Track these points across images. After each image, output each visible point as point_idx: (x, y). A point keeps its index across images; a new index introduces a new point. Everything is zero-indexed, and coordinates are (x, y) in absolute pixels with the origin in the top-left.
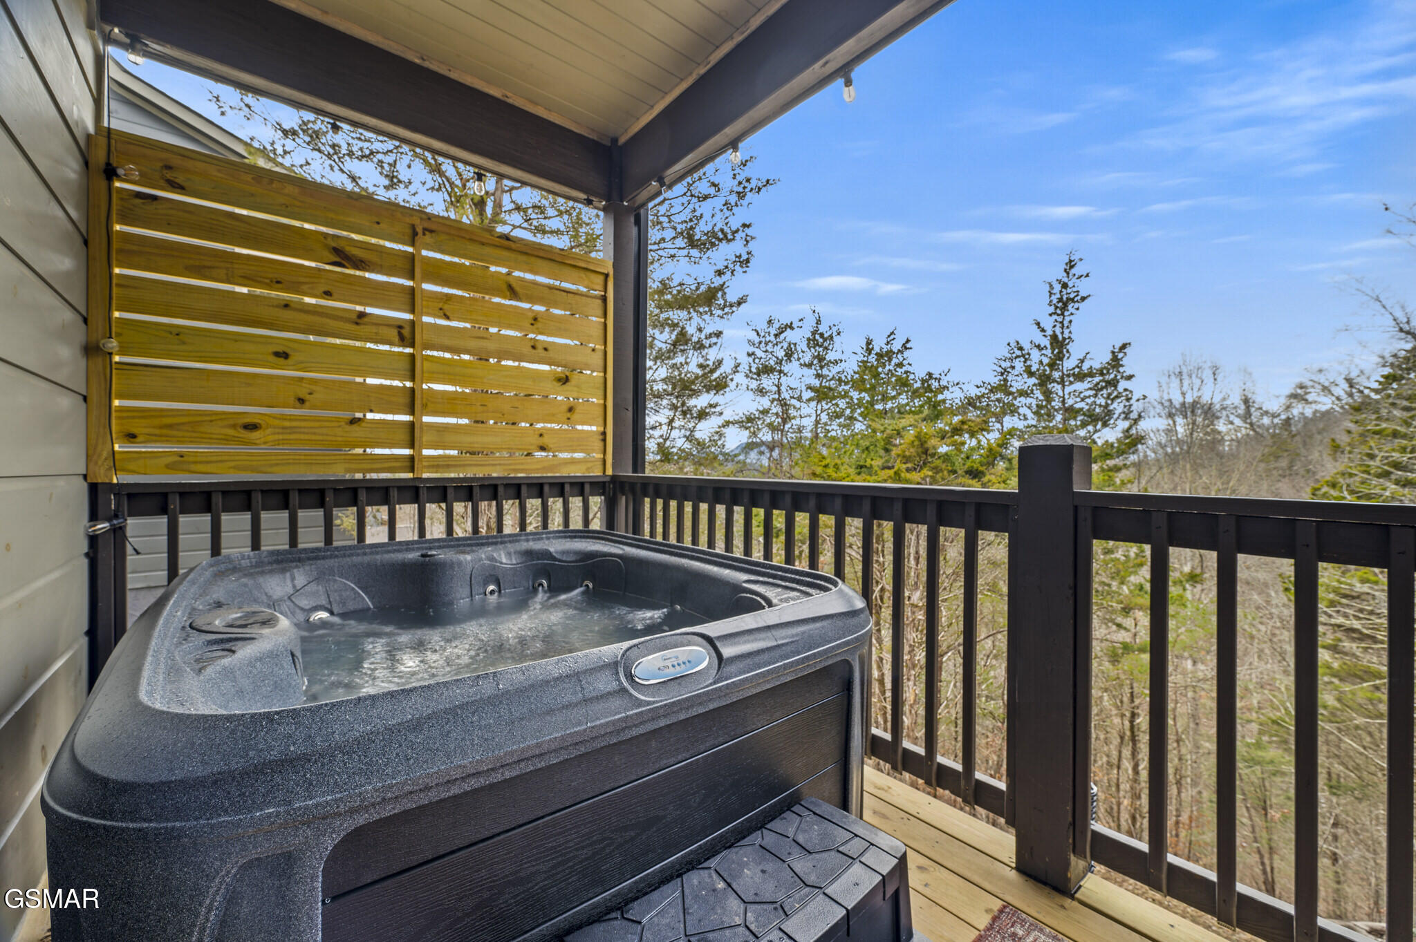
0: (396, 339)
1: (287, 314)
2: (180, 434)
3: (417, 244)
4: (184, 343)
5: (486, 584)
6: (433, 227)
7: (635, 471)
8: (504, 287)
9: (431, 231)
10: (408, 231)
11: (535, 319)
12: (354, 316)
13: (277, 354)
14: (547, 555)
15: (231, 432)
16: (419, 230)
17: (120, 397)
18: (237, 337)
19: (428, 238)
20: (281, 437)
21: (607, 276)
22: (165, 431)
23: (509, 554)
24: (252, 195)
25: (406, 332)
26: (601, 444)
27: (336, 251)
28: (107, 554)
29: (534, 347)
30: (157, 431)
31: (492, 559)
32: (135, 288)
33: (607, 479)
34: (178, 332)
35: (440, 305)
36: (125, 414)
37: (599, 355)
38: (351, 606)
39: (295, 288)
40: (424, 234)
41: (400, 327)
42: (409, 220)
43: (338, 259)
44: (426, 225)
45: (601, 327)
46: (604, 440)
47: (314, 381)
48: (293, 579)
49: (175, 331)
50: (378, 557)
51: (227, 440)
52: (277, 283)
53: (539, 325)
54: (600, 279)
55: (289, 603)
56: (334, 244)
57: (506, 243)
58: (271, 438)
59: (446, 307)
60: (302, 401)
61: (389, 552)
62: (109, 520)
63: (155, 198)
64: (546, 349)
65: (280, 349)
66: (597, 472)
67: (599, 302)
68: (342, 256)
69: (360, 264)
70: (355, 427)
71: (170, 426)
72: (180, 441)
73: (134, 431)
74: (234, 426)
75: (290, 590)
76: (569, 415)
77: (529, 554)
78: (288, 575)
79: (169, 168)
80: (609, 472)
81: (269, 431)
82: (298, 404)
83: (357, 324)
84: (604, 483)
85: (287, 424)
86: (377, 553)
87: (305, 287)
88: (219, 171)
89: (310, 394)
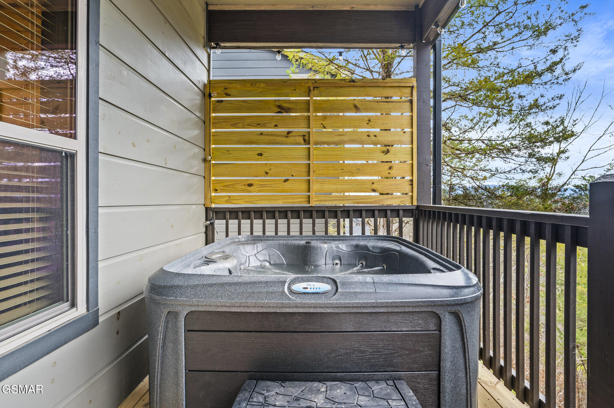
0: (302, 142)
1: (262, 137)
2: (229, 189)
3: (311, 95)
4: (230, 154)
5: (333, 259)
6: (318, 86)
7: (434, 203)
8: (352, 107)
9: (317, 88)
10: (307, 90)
11: (369, 121)
12: (286, 134)
13: (259, 155)
14: (366, 248)
15: (244, 187)
16: (312, 88)
17: (213, 176)
18: (245, 150)
19: (316, 92)
20: (260, 189)
21: (413, 87)
22: (225, 188)
23: (347, 246)
24: (250, 91)
25: (306, 138)
26: (410, 187)
27: (279, 107)
28: (210, 233)
29: (368, 136)
30: (223, 188)
31: (338, 247)
32: (217, 136)
33: (414, 208)
34: (228, 150)
35: (321, 122)
36: (215, 182)
37: (409, 135)
38: (278, 262)
39: (264, 126)
40: (314, 90)
41: (304, 136)
42: (307, 85)
43: (280, 110)
44: (314, 85)
45: (410, 118)
46: (412, 185)
47: (271, 164)
48: (257, 247)
49: (227, 150)
50: (290, 242)
51: (243, 191)
52: (259, 125)
53: (371, 123)
54: (408, 90)
55: (254, 257)
56: (278, 104)
57: (353, 84)
58: (257, 189)
59: (324, 123)
60: (267, 173)
61: (295, 240)
62: (210, 221)
63: (222, 101)
64: (375, 136)
65: (259, 152)
66: (408, 204)
67: (408, 104)
68: (281, 108)
69: (288, 110)
70: (286, 183)
71: (226, 186)
72: (229, 192)
73: (217, 188)
74: (245, 185)
75: (255, 252)
76: (389, 171)
77: (357, 246)
78: (256, 245)
79: (226, 89)
80: (415, 203)
81: (256, 187)
82: (266, 175)
83: (287, 137)
84: (413, 210)
85: (262, 183)
86: (290, 240)
87: (268, 125)
88: (240, 85)
89: (270, 170)
